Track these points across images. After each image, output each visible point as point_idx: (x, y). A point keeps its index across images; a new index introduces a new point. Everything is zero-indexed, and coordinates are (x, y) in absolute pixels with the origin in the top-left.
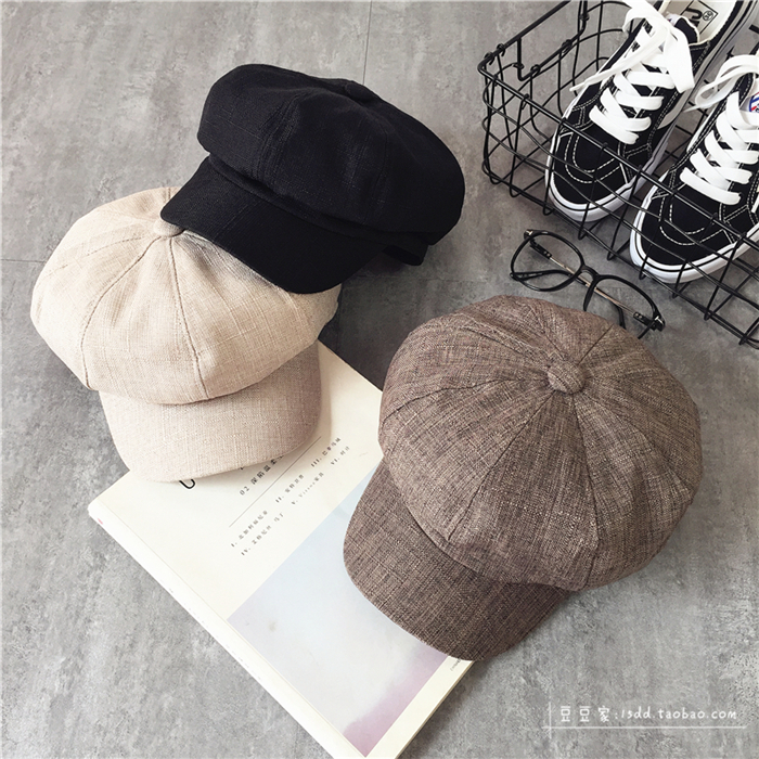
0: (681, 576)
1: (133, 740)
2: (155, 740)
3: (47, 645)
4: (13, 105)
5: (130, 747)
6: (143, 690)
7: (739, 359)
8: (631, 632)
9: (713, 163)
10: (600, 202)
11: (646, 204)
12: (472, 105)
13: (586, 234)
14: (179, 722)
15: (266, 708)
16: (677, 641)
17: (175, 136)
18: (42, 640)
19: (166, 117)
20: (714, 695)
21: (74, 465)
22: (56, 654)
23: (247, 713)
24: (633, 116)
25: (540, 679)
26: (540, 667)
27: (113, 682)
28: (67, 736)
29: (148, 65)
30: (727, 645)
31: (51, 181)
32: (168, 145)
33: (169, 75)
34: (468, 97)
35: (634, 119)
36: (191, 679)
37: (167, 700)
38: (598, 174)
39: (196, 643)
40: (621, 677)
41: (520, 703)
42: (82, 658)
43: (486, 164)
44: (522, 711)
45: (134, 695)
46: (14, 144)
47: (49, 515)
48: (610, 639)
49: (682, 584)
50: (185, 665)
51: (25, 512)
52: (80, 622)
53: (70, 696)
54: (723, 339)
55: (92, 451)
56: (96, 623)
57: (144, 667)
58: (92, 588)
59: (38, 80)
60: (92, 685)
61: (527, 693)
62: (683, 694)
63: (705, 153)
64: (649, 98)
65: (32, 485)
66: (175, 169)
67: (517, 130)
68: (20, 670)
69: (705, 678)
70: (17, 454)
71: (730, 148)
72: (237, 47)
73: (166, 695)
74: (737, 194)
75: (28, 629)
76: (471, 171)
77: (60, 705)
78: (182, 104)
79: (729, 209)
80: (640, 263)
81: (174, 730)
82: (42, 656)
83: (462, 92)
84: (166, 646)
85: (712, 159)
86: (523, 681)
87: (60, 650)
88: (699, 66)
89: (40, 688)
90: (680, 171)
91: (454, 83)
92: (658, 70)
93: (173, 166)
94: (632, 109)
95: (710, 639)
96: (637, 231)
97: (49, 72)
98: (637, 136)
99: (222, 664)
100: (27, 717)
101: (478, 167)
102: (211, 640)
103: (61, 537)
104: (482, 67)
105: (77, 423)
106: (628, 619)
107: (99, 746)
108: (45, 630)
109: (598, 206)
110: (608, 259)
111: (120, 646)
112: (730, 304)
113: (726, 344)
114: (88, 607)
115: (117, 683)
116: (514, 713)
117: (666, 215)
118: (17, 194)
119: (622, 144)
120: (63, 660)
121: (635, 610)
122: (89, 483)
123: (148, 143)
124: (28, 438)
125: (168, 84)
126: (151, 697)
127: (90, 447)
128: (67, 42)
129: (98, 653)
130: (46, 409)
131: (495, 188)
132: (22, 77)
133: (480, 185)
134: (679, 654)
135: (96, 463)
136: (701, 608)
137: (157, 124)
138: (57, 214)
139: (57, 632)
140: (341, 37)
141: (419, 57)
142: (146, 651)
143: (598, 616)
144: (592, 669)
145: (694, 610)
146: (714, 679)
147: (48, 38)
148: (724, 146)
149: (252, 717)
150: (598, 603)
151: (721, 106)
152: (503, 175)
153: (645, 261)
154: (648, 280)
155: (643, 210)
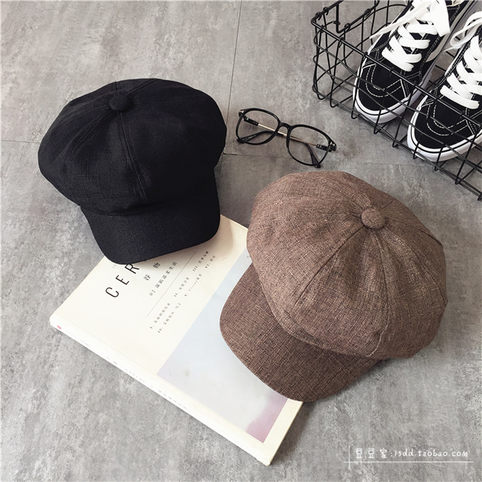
0: (440, 345)
1: (79, 442)
2: (93, 443)
3: (24, 381)
4: (13, 47)
5: (77, 448)
6: (87, 411)
7: (478, 210)
9: (462, 82)
10: (390, 109)
11: (419, 108)
12: (306, 52)
13: (379, 131)
14: (109, 432)
15: (167, 424)
16: (437, 386)
17: (116, 67)
18: (21, 378)
19: (110, 56)
20: (462, 421)
21: (45, 268)
22: (30, 387)
23: (154, 426)
24: (410, 53)
25: (347, 408)
26: (347, 401)
27: (67, 406)
28: (35, 440)
29: (100, 24)
30: (470, 389)
31: (36, 93)
32: (112, 73)
33: (113, 30)
34: (304, 47)
35: (411, 55)
36: (118, 404)
37: (102, 417)
38: (390, 90)
39: (122, 381)
40: (400, 409)
41: (334, 424)
42: (47, 389)
43: (315, 88)
44: (335, 429)
45: (80, 414)
46: (13, 70)
47: (28, 300)
48: (393, 384)
49: (441, 350)
50: (114, 396)
51: (13, 297)
52: (46, 367)
53: (38, 414)
54: (467, 197)
55: (57, 260)
56: (57, 368)
57: (87, 396)
58: (55, 346)
59: (30, 32)
60: (53, 407)
61: (338, 417)
62: (442, 420)
63: (457, 75)
64: (421, 41)
65: (18, 280)
67: (335, 66)
68: (6, 397)
69: (456, 409)
70: (8, 261)
71: (472, 72)
72: (157, 14)
73: (101, 414)
74: (477, 102)
75: (12, 371)
76: (305, 92)
77: (31, 419)
78: (121, 48)
79: (472, 111)
80: (413, 147)
81: (106, 437)
82: (21, 388)
83: (300, 44)
84: (102, 383)
85: (461, 80)
86: (336, 409)
87: (32, 385)
88: (453, 21)
89: (19, 409)
90: (440, 88)
91: (295, 39)
92: (427, 23)
94: (409, 48)
95: (460, 385)
96: (412, 125)
97: (37, 28)
98: (412, 66)
99: (138, 395)
100: (10, 427)
101: (310, 90)
102: (132, 379)
103: (35, 313)
104: (314, 21)
105: (48, 242)
106: (405, 371)
107: (56, 446)
108: (23, 371)
109: (389, 111)
110: (393, 146)
111: (73, 382)
112: (472, 176)
113: (469, 200)
114: (52, 358)
115: (69, 406)
116: (329, 430)
117: (431, 114)
118: (14, 101)
119: (403, 71)
120: (34, 390)
122: (55, 279)
123: (99, 71)
124: (16, 251)
125: (113, 36)
126: (92, 415)
127: (56, 257)
128: (48, 10)
129: (58, 387)
130: (28, 233)
131: (321, 102)
132: (20, 30)
133: (311, 101)
134: (439, 395)
135: (60, 267)
136: (453, 365)
137: (105, 60)
138: (39, 112)
139: (31, 373)
140: (223, 9)
141: (273, 22)
142: (89, 386)
144: (381, 403)
145: (449, 367)
146: (461, 410)
147: (37, 7)
148: (469, 71)
149: (157, 429)
151: (467, 45)
152: (326, 94)
153: (417, 146)
154: (419, 160)
155: (417, 111)
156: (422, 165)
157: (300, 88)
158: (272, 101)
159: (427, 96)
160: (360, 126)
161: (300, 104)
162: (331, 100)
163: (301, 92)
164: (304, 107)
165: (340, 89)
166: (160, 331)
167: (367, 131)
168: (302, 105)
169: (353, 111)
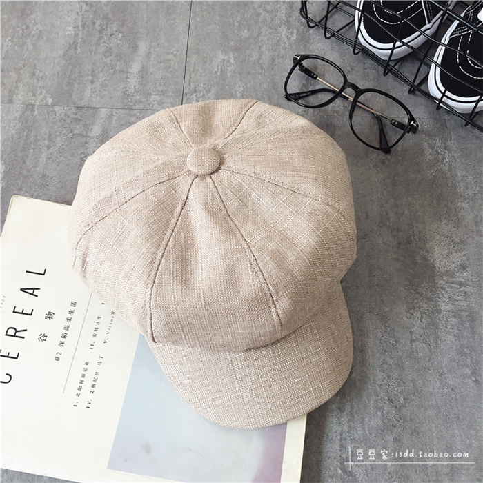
0: (475, 373)
8: (433, 425)
10: (405, 40)
11: (446, 39)
13: (390, 71)
16: (473, 432)
38: (405, 15)
43: (304, 9)
48: (415, 432)
49: (477, 380)
66: (33, 16)
76: (290, 17)
80: (439, 96)
86: (340, 471)
93: (32, 13)
96: (437, 64)
101: (297, 13)
106: (431, 413)
109: (404, 44)
110: (410, 92)
121: (437, 404)
131: (311, 31)
133: (298, 29)
143: (404, 411)
150: (404, 399)
152: (318, 19)
153: (444, 94)
154: (444, 111)
155: (443, 45)
156: (447, 117)
157: (284, 11)
158: (246, 31)
159: (456, 23)
160: (364, 63)
161: (283, 35)
162: (326, 29)
163: (284, 18)
164: (289, 39)
165: (336, 12)
166: (88, 406)
167: (374, 71)
168: (287, 37)
169: (355, 45)
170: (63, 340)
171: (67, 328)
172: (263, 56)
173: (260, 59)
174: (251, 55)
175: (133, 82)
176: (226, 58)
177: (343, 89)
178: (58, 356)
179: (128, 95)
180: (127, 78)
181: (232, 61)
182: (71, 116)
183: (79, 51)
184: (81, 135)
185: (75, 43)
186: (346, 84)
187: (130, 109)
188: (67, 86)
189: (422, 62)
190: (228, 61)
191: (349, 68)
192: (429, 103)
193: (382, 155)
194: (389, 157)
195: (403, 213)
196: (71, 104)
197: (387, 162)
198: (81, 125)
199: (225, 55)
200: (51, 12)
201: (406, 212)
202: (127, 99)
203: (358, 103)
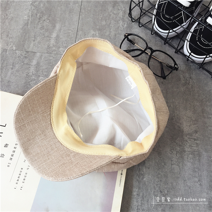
0: (200, 181)
11: (192, 30)
13: (167, 43)
38: (175, 18)
43: (130, 14)
49: (201, 184)
66: (10, 10)
76: (124, 17)
80: (188, 54)
90: (206, 18)
93: (9, 9)
98: (190, 4)
101: (127, 15)
109: (174, 31)
110: (175, 52)
119: (184, 6)
121: (182, 194)
131: (133, 23)
133: (127, 22)
150: (167, 191)
152: (136, 18)
153: (190, 54)
154: (190, 61)
155: (191, 32)
156: (191, 64)
157: (121, 14)
158: (104, 22)
159: (197, 23)
160: (156, 39)
162: (139, 23)
163: (121, 17)
164: (123, 26)
165: (145, 16)
166: (21, 189)
167: (160, 42)
168: (122, 25)
169: (152, 30)
170: (12, 157)
171: (14, 152)
172: (111, 33)
173: (110, 34)
174: (106, 33)
175: (52, 42)
176: (95, 33)
177: (146, 49)
178: (9, 164)
179: (50, 47)
180: (50, 40)
181: (97, 35)
182: (24, 55)
183: (29, 27)
184: (27, 64)
185: (28, 23)
186: (147, 47)
187: (50, 53)
188: (22, 42)
189: (181, 39)
190: (96, 35)
191: (149, 41)
192: (184, 58)
193: (162, 80)
194: (165, 80)
195: (170, 106)
196: (24, 50)
197: (164, 83)
198: (28, 60)
199: (95, 32)
200: (18, 9)
201: (172, 106)
202: (49, 49)
203: (152, 56)
